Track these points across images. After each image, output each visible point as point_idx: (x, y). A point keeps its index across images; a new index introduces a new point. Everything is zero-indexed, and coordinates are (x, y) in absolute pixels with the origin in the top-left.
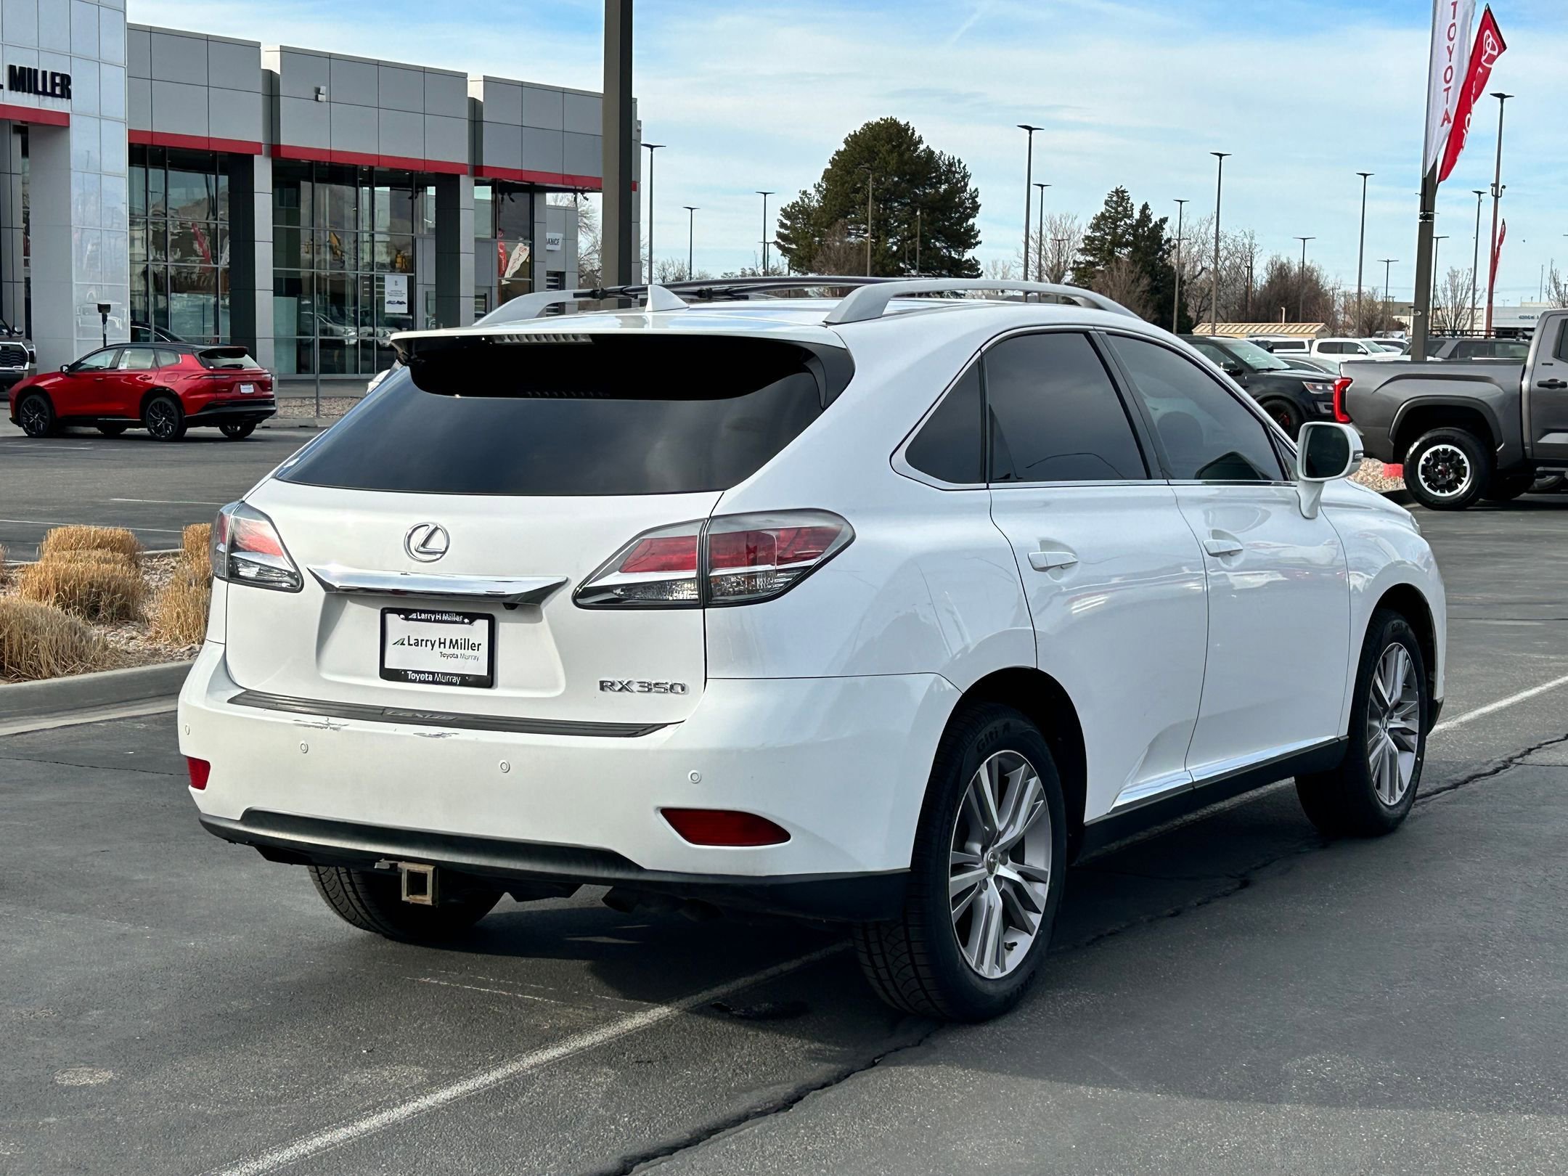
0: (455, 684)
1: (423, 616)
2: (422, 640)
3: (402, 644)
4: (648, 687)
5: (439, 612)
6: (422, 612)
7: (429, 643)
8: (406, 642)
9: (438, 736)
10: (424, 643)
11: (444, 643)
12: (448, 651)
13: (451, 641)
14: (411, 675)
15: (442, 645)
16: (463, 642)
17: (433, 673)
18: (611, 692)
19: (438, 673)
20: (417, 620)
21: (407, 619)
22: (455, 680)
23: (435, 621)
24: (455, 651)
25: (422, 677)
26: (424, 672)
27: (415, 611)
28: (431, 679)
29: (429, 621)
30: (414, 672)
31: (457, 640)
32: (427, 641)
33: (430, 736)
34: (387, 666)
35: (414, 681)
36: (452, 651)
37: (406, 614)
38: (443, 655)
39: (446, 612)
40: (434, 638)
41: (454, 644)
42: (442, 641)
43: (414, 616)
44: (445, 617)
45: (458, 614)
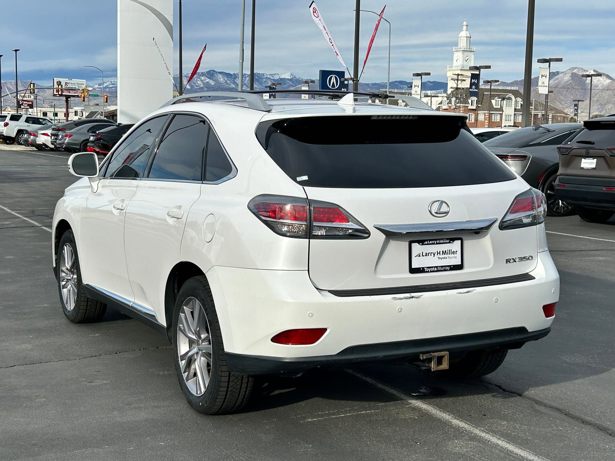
0: (447, 270)
1: (431, 242)
2: (429, 253)
3: (420, 256)
4: (522, 259)
5: (438, 239)
6: (430, 240)
7: (432, 254)
8: (421, 255)
9: (467, 292)
10: (430, 254)
11: (440, 253)
12: (441, 256)
13: (443, 251)
14: (426, 270)
15: (439, 254)
16: (448, 251)
17: (437, 267)
18: (509, 263)
19: (439, 267)
20: (428, 244)
21: (423, 244)
22: (447, 268)
23: (437, 244)
24: (445, 256)
25: (432, 269)
26: (432, 267)
27: (427, 240)
28: (436, 270)
29: (434, 244)
30: (428, 268)
31: (445, 251)
32: (432, 253)
33: (464, 293)
34: (413, 267)
35: (428, 272)
36: (443, 256)
37: (422, 242)
38: (439, 258)
39: (442, 239)
40: (435, 251)
41: (444, 253)
42: (439, 252)
43: (426, 243)
44: (441, 242)
45: (447, 239)
